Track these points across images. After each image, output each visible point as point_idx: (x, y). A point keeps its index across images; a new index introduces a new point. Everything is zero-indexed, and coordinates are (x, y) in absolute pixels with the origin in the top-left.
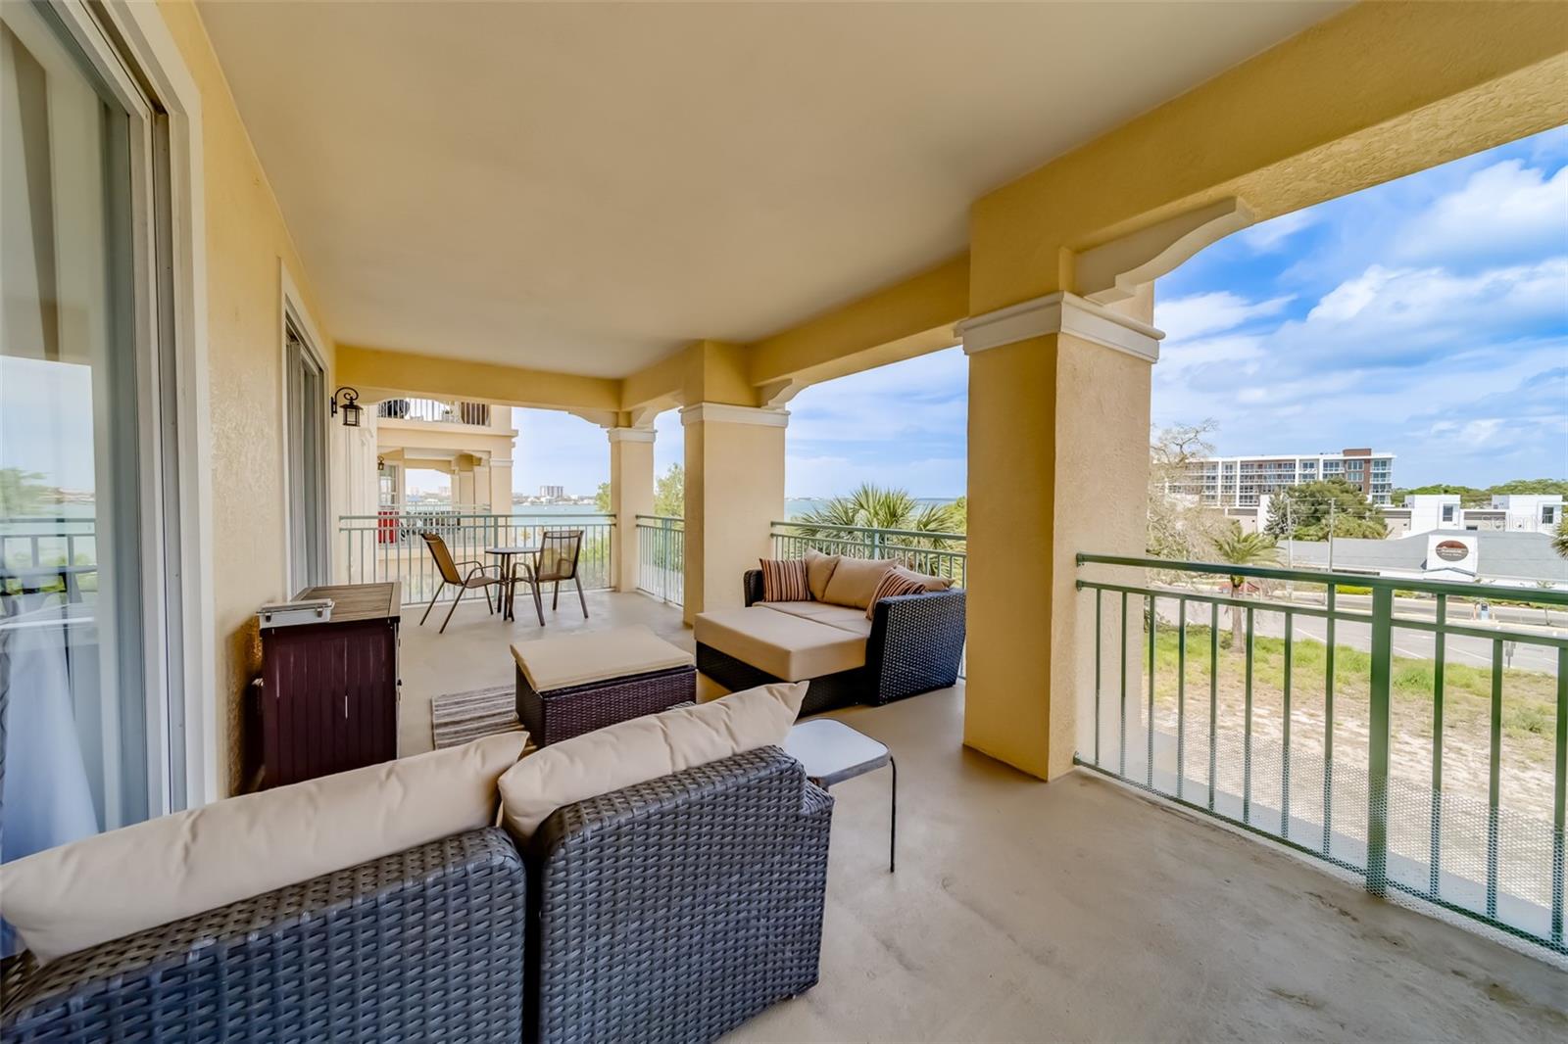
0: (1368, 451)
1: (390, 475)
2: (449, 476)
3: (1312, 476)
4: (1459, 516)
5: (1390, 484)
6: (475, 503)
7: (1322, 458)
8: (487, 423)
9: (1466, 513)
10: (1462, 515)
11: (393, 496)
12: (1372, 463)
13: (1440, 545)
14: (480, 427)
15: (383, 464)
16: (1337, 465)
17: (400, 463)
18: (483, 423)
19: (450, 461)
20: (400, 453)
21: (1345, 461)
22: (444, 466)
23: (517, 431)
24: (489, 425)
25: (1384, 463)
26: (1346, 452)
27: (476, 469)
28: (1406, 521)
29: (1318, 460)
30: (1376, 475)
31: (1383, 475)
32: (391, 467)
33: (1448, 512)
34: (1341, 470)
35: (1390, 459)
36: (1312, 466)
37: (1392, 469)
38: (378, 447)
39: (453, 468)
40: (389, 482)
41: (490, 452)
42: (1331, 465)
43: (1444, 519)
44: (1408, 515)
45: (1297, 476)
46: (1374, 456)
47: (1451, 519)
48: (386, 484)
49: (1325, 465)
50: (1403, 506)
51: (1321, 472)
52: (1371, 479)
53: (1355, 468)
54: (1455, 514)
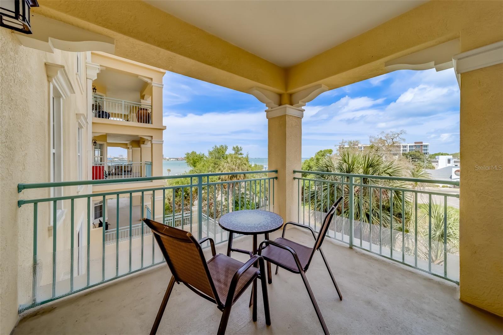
0: (422, 143)
1: (100, 149)
2: (126, 150)
3: (406, 150)
4: (452, 162)
5: (428, 153)
6: (141, 161)
7: (409, 145)
8: (150, 122)
9: (454, 161)
10: (453, 161)
11: (101, 158)
12: (423, 146)
13: (456, 171)
14: (147, 124)
15: (96, 143)
16: (413, 147)
17: (105, 143)
18: (149, 123)
19: (127, 144)
20: (104, 137)
21: (415, 146)
22: (125, 146)
23: (166, 127)
24: (152, 123)
25: (426, 146)
26: (415, 143)
27: (142, 146)
28: (437, 163)
29: (407, 145)
30: (424, 150)
31: (426, 150)
32: (100, 144)
33: (449, 161)
34: (414, 148)
35: (428, 145)
36: (405, 147)
37: (429, 148)
38: (93, 132)
39: (128, 147)
40: (99, 152)
41: (152, 137)
42: (411, 147)
43: (448, 163)
44: (437, 162)
45: (401, 150)
46: (423, 144)
47: (450, 163)
48: (97, 153)
49: (409, 147)
50: (435, 159)
51: (408, 149)
52: (423, 151)
53: (418, 148)
54: (451, 161)
